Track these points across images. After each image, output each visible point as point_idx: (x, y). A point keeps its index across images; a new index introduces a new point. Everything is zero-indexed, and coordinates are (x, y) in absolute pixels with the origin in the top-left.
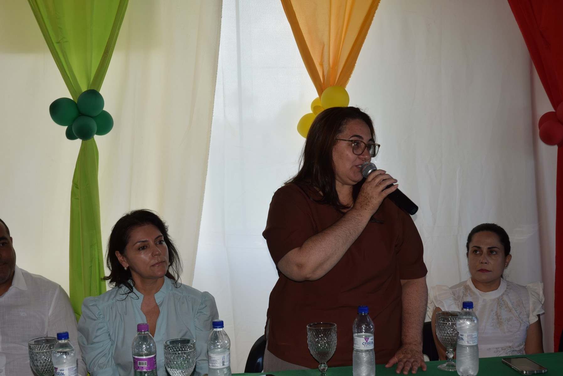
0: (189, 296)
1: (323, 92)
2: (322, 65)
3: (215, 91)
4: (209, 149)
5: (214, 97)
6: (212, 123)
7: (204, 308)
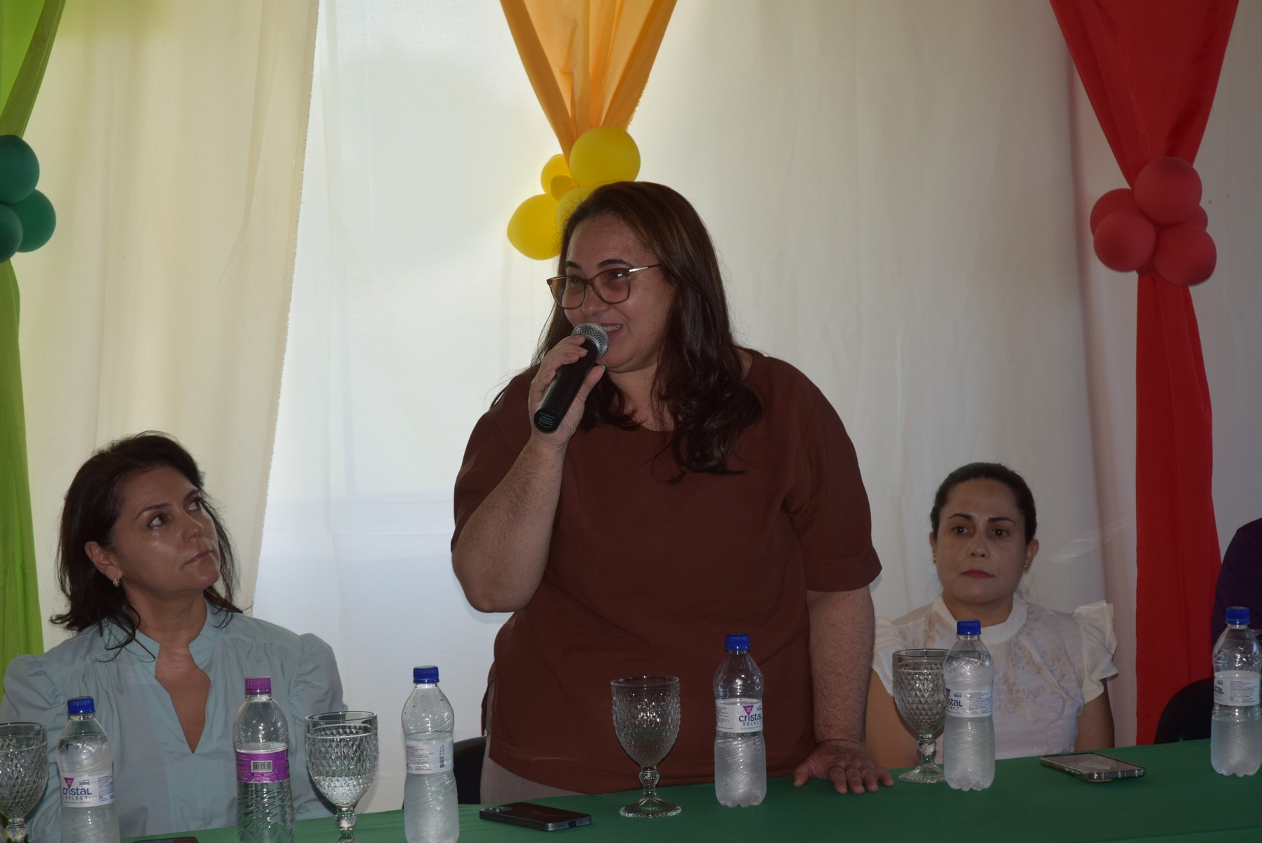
0: (272, 644)
1: (573, 144)
2: (569, 74)
3: (305, 140)
4: (291, 287)
5: (304, 155)
6: (300, 219)
7: (311, 672)
